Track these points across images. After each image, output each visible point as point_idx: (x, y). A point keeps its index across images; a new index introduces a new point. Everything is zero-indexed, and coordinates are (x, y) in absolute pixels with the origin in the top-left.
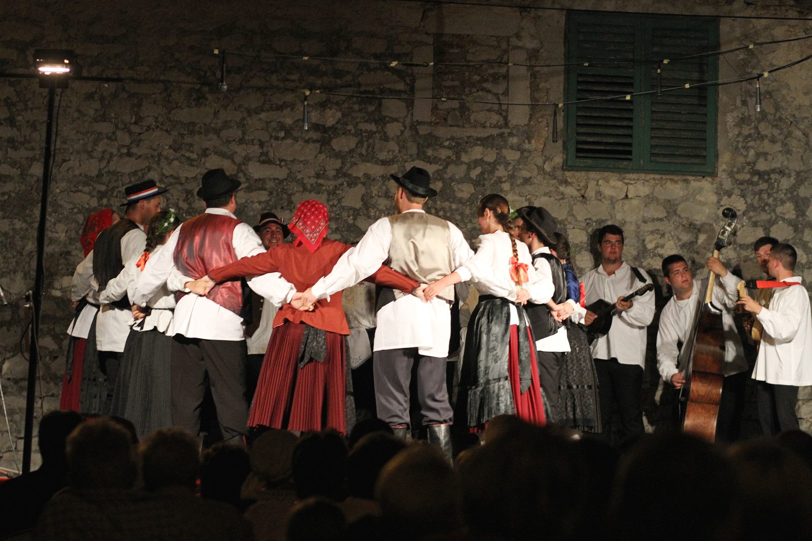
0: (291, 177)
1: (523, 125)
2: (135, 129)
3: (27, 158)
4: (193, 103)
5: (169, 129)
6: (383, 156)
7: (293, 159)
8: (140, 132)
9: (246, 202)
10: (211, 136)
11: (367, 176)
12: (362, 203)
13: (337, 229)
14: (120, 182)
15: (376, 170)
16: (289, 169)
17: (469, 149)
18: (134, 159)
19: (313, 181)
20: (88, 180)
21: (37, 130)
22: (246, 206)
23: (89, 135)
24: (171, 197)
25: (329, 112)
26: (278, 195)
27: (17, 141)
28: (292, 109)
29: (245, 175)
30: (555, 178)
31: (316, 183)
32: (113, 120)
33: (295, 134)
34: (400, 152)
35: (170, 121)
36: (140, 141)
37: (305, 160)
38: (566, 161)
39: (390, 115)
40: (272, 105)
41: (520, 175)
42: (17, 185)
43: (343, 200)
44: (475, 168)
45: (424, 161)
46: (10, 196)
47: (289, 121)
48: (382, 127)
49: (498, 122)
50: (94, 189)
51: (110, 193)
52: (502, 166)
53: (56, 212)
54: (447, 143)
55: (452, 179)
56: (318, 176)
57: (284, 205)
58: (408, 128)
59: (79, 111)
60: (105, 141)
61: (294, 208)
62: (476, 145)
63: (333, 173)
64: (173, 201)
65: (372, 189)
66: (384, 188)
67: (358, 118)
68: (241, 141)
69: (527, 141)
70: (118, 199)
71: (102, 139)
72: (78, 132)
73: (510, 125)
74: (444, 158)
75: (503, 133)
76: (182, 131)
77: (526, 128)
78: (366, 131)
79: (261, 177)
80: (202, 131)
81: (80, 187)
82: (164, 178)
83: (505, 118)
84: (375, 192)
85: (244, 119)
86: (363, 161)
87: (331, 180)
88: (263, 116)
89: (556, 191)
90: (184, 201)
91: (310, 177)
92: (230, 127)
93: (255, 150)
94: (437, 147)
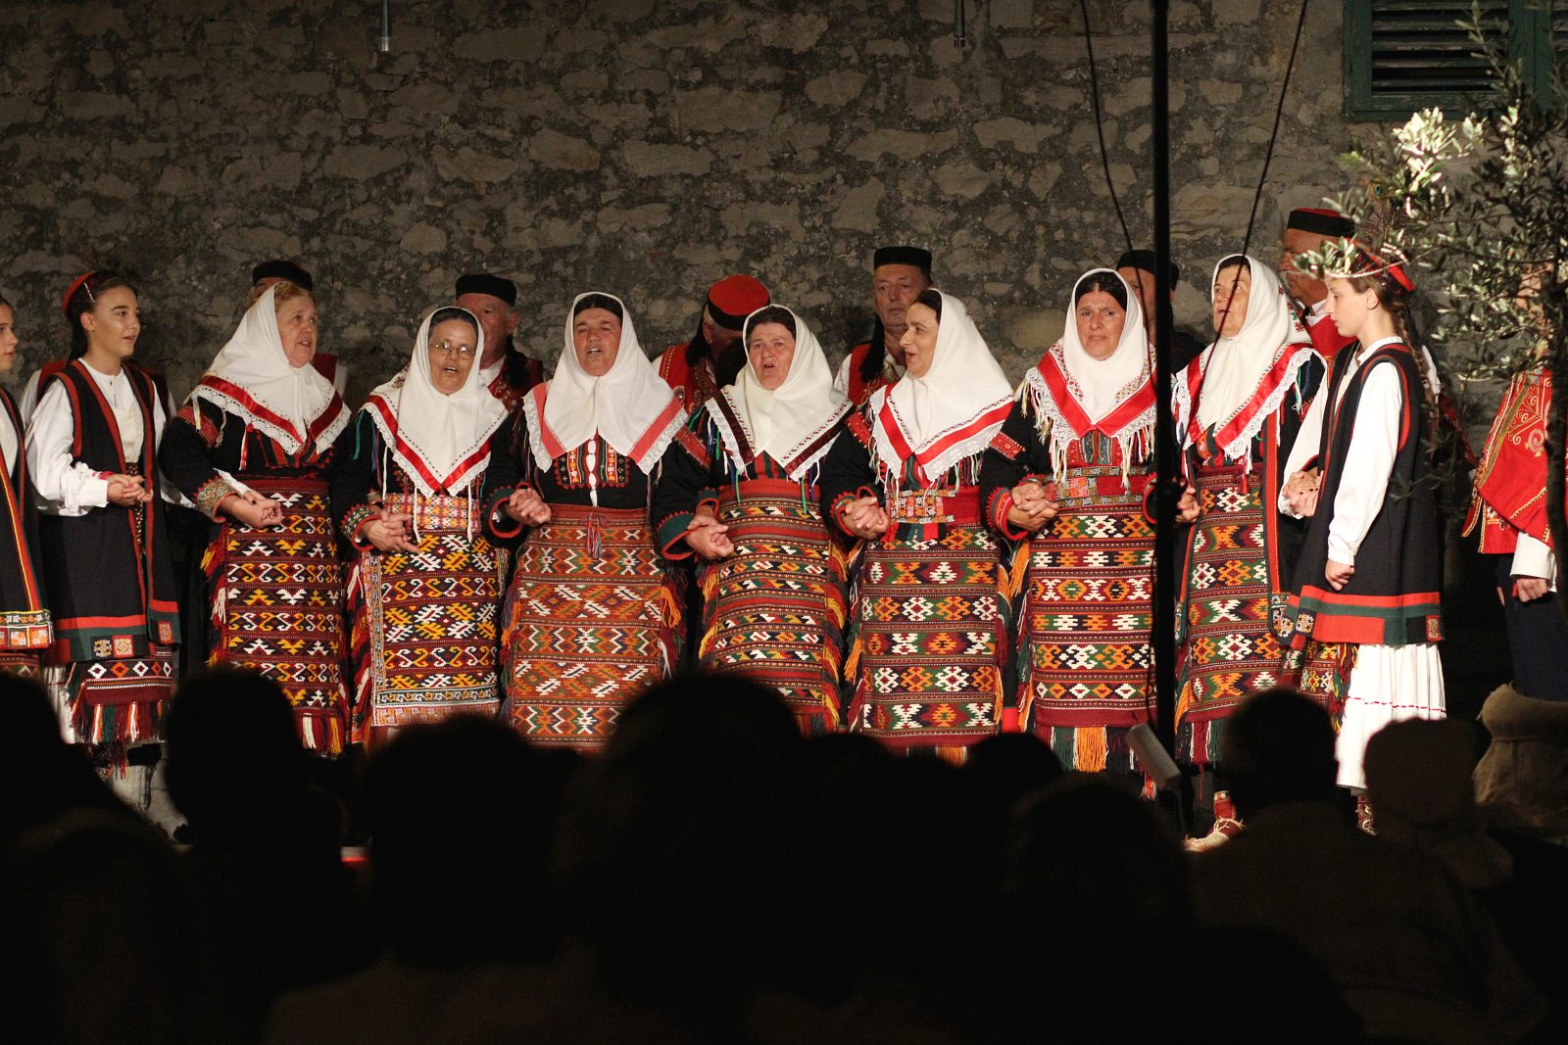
0: (719, 171)
1: (1248, 23)
2: (378, 83)
3: (152, 159)
4: (500, 19)
5: (449, 80)
6: (924, 111)
7: (721, 129)
8: (384, 88)
9: (621, 229)
10: (542, 88)
11: (889, 159)
12: (878, 220)
13: (822, 281)
14: (348, 200)
15: (909, 145)
16: (714, 152)
17: (1122, 86)
18: (376, 149)
19: (768, 175)
20: (279, 201)
21: (172, 97)
22: (621, 241)
23: (280, 101)
24: (455, 227)
25: (799, 20)
26: (689, 211)
27: (131, 124)
28: (718, 19)
29: (616, 171)
30: (1327, 143)
31: (774, 180)
32: (331, 66)
33: (726, 73)
34: (962, 100)
35: (453, 60)
36: (388, 107)
37: (749, 131)
38: (1348, 101)
39: (939, 20)
40: (675, 11)
41: (1244, 138)
42: (131, 217)
43: (835, 215)
44: (1134, 129)
45: (1018, 118)
46: (118, 240)
47: (712, 46)
48: (921, 47)
49: (1189, 18)
50: (293, 220)
51: (325, 225)
52: (1201, 119)
53: (214, 273)
54: (1071, 75)
55: (1083, 156)
56: (777, 164)
57: (703, 233)
58: (979, 46)
59: (259, 51)
60: (316, 111)
61: (725, 238)
62: (1140, 74)
63: (814, 155)
64: (460, 236)
65: (900, 187)
66: (928, 183)
67: (865, 29)
68: (607, 96)
69: (1257, 59)
70: (344, 238)
71: (307, 110)
72: (256, 97)
73: (1217, 24)
74: (1063, 107)
75: (1202, 44)
76: (479, 82)
77: (1255, 29)
78: (885, 58)
79: (653, 174)
80: (521, 78)
81: (263, 216)
82: (439, 186)
83: (1206, 11)
84: (907, 194)
85: (611, 46)
86: (878, 126)
87: (808, 171)
88: (654, 37)
89: (1328, 170)
90: (484, 234)
91: (760, 168)
92: (583, 67)
93: (640, 113)
94: (1047, 84)
